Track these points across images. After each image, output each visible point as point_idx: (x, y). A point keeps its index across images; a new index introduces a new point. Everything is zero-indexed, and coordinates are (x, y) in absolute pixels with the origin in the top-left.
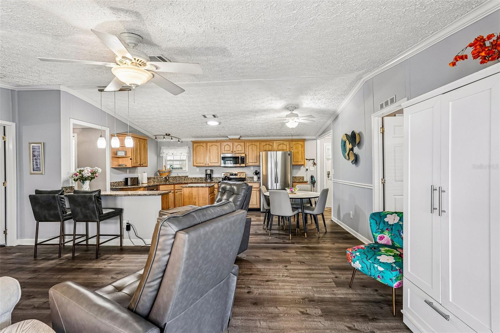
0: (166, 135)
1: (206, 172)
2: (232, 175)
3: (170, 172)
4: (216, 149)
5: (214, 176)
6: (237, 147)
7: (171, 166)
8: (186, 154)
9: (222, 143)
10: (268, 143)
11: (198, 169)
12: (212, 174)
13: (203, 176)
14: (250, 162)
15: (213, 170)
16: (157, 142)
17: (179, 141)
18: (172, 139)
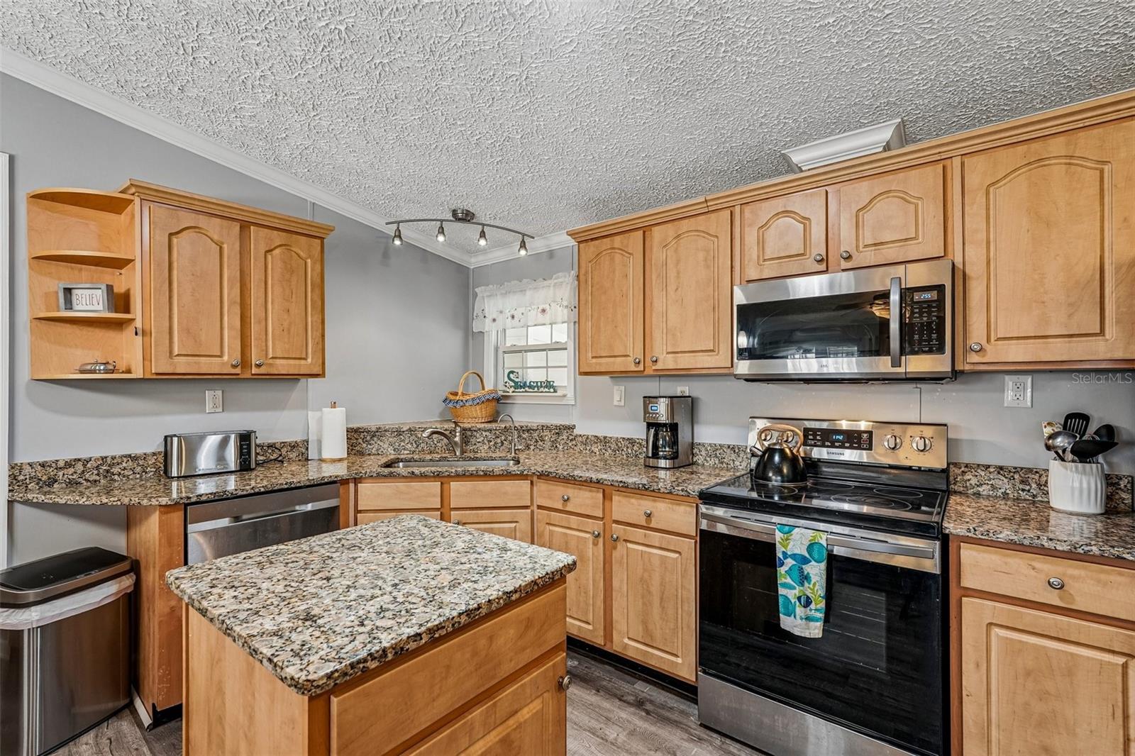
0: (453, 213)
1: (647, 410)
2: (827, 437)
3: (498, 400)
4: (701, 255)
5: (708, 434)
6: (869, 217)
7: (512, 376)
8: (562, 313)
9: (742, 212)
11: (617, 393)
12: (693, 421)
13: (638, 431)
14: (999, 339)
15: (700, 396)
16: (461, 270)
17: (523, 245)
18: (483, 235)
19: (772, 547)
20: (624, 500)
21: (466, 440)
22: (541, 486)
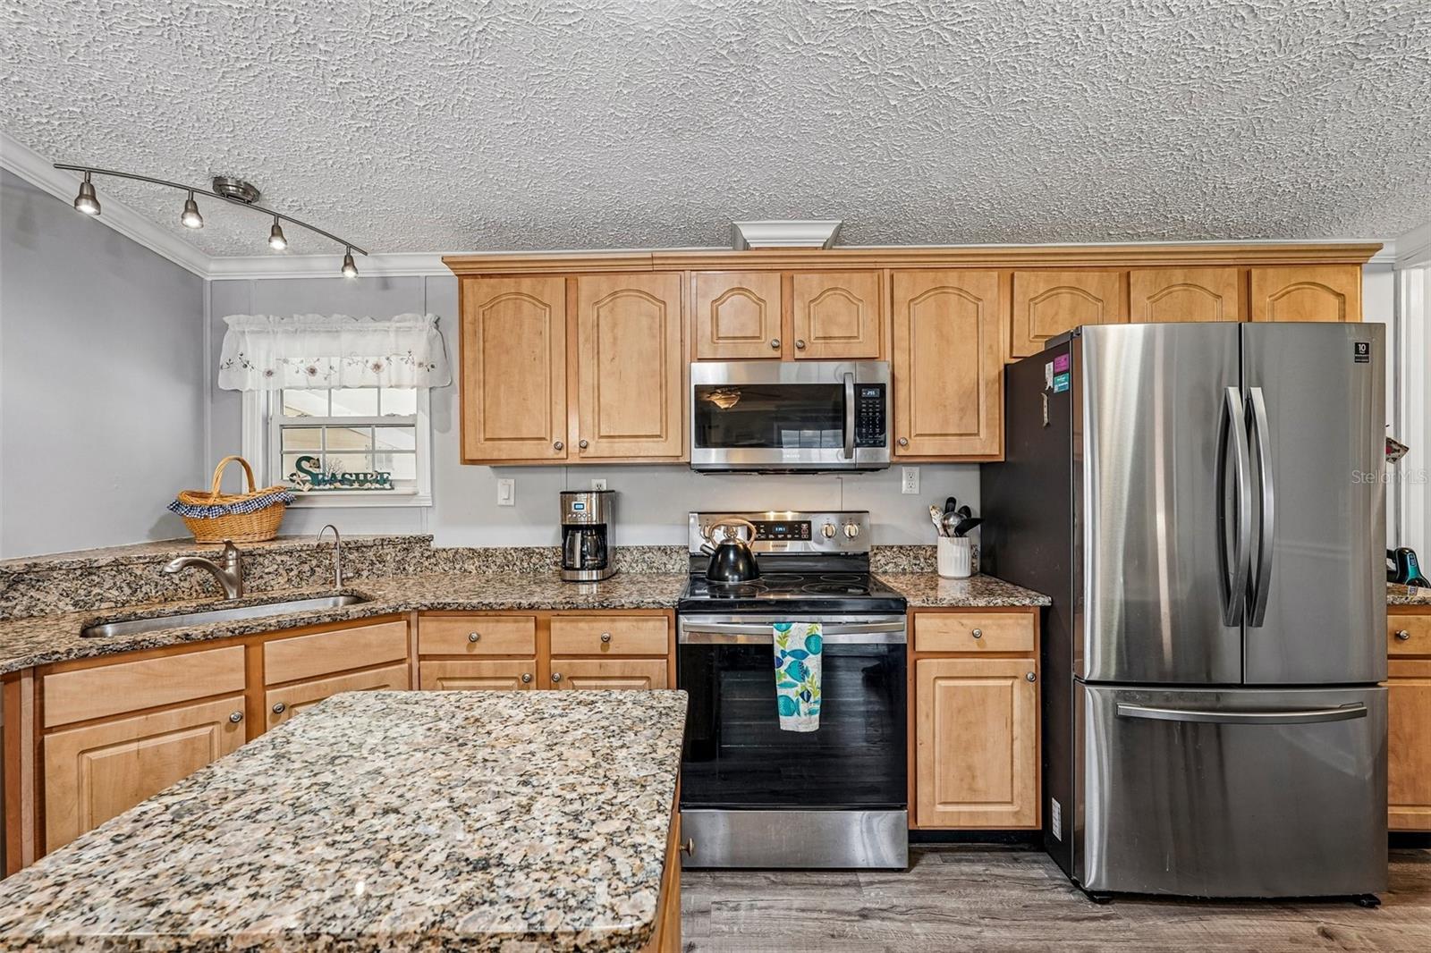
0: (219, 184)
1: (565, 509)
2: (767, 529)
3: (286, 505)
4: (645, 322)
5: (627, 536)
6: (820, 309)
7: (305, 464)
8: (411, 373)
9: (692, 280)
10: (1067, 278)
11: (504, 488)
12: (614, 522)
13: (547, 537)
14: (917, 435)
15: (622, 491)
16: (189, 280)
17: (349, 262)
18: (276, 231)
19: (770, 648)
20: (568, 626)
21: (244, 572)
22: (429, 626)
